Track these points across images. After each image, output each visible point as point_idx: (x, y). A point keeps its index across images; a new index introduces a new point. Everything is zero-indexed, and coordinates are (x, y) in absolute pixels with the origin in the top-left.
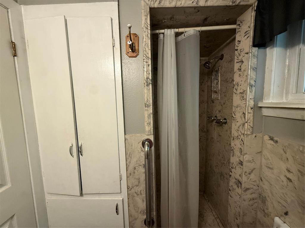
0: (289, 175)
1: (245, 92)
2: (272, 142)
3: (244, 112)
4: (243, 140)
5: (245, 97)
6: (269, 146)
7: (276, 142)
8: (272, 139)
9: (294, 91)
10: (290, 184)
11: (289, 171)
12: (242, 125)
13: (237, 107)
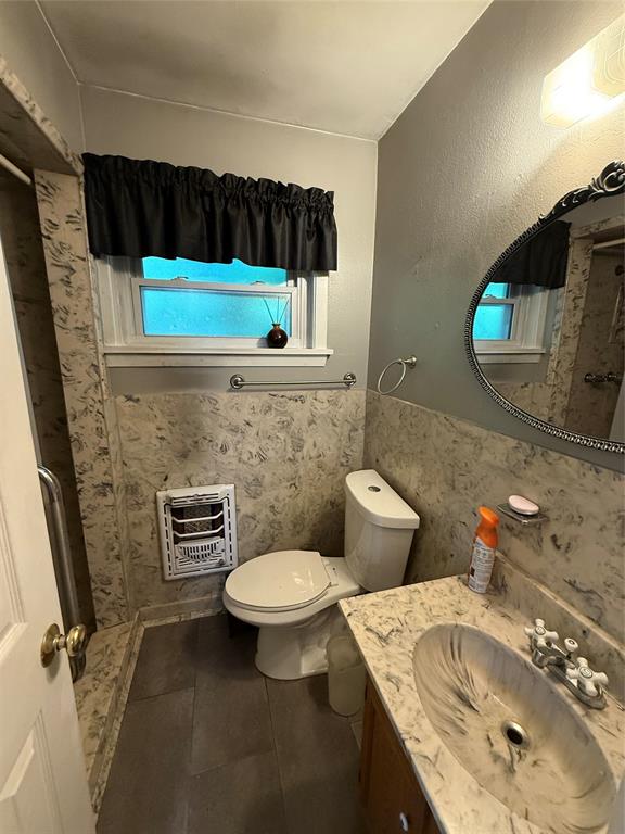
0: (160, 434)
1: (90, 328)
2: (131, 403)
3: (95, 363)
4: (101, 411)
5: (91, 336)
6: (127, 410)
7: (138, 400)
8: (129, 398)
9: (133, 333)
10: (164, 443)
11: (159, 429)
12: (93, 387)
13: (73, 354)
